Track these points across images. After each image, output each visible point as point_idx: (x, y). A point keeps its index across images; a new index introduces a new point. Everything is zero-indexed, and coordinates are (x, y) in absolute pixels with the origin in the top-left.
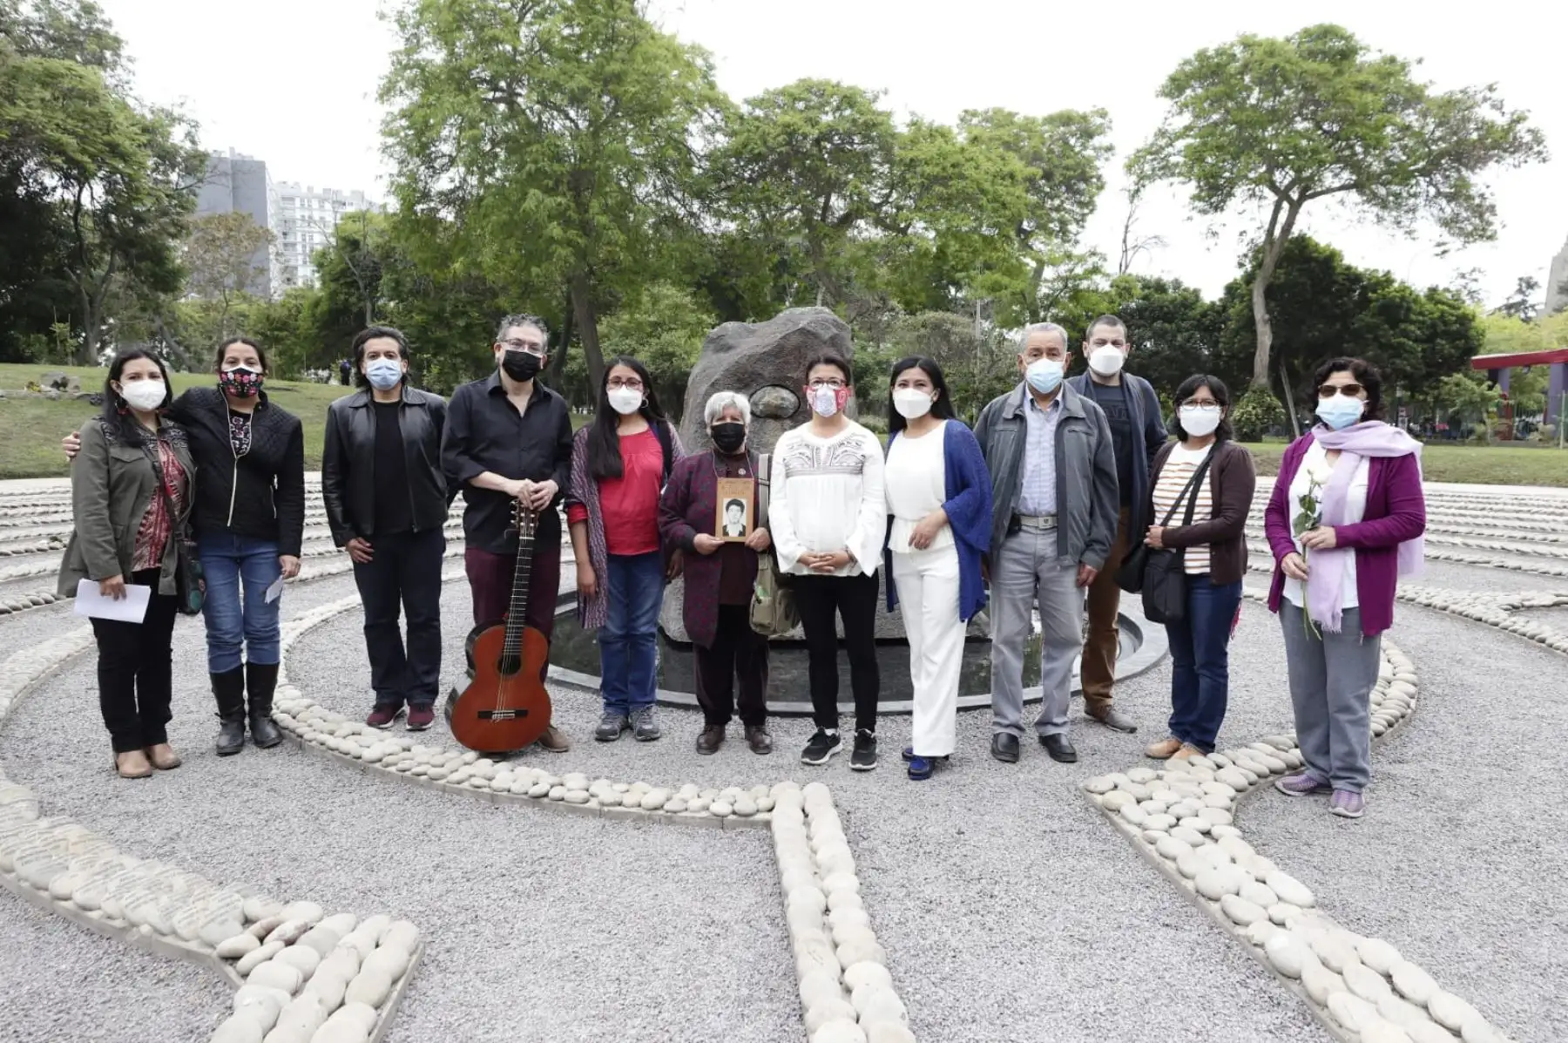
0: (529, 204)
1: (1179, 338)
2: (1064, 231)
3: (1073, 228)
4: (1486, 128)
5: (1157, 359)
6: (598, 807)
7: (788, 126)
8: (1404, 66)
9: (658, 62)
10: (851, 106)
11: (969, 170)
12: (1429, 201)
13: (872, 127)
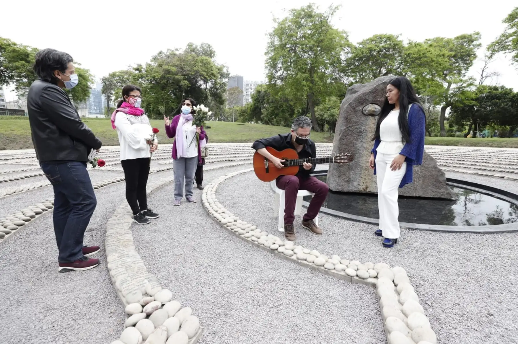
0: (298, 76)
2: (460, 73)
3: (463, 71)
5: (493, 112)
6: (296, 260)
7: (370, 48)
9: (333, 35)
10: (390, 40)
13: (396, 46)
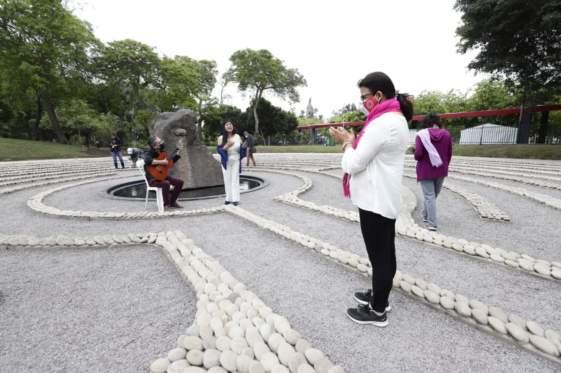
1: (237, 121)
2: (207, 92)
3: (209, 91)
4: (296, 78)
7: (125, 53)
8: (281, 62)
10: (146, 50)
11: (182, 73)
12: (288, 93)
13: (153, 58)
